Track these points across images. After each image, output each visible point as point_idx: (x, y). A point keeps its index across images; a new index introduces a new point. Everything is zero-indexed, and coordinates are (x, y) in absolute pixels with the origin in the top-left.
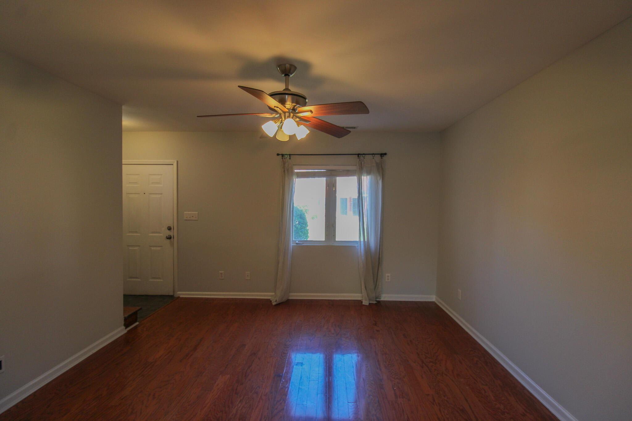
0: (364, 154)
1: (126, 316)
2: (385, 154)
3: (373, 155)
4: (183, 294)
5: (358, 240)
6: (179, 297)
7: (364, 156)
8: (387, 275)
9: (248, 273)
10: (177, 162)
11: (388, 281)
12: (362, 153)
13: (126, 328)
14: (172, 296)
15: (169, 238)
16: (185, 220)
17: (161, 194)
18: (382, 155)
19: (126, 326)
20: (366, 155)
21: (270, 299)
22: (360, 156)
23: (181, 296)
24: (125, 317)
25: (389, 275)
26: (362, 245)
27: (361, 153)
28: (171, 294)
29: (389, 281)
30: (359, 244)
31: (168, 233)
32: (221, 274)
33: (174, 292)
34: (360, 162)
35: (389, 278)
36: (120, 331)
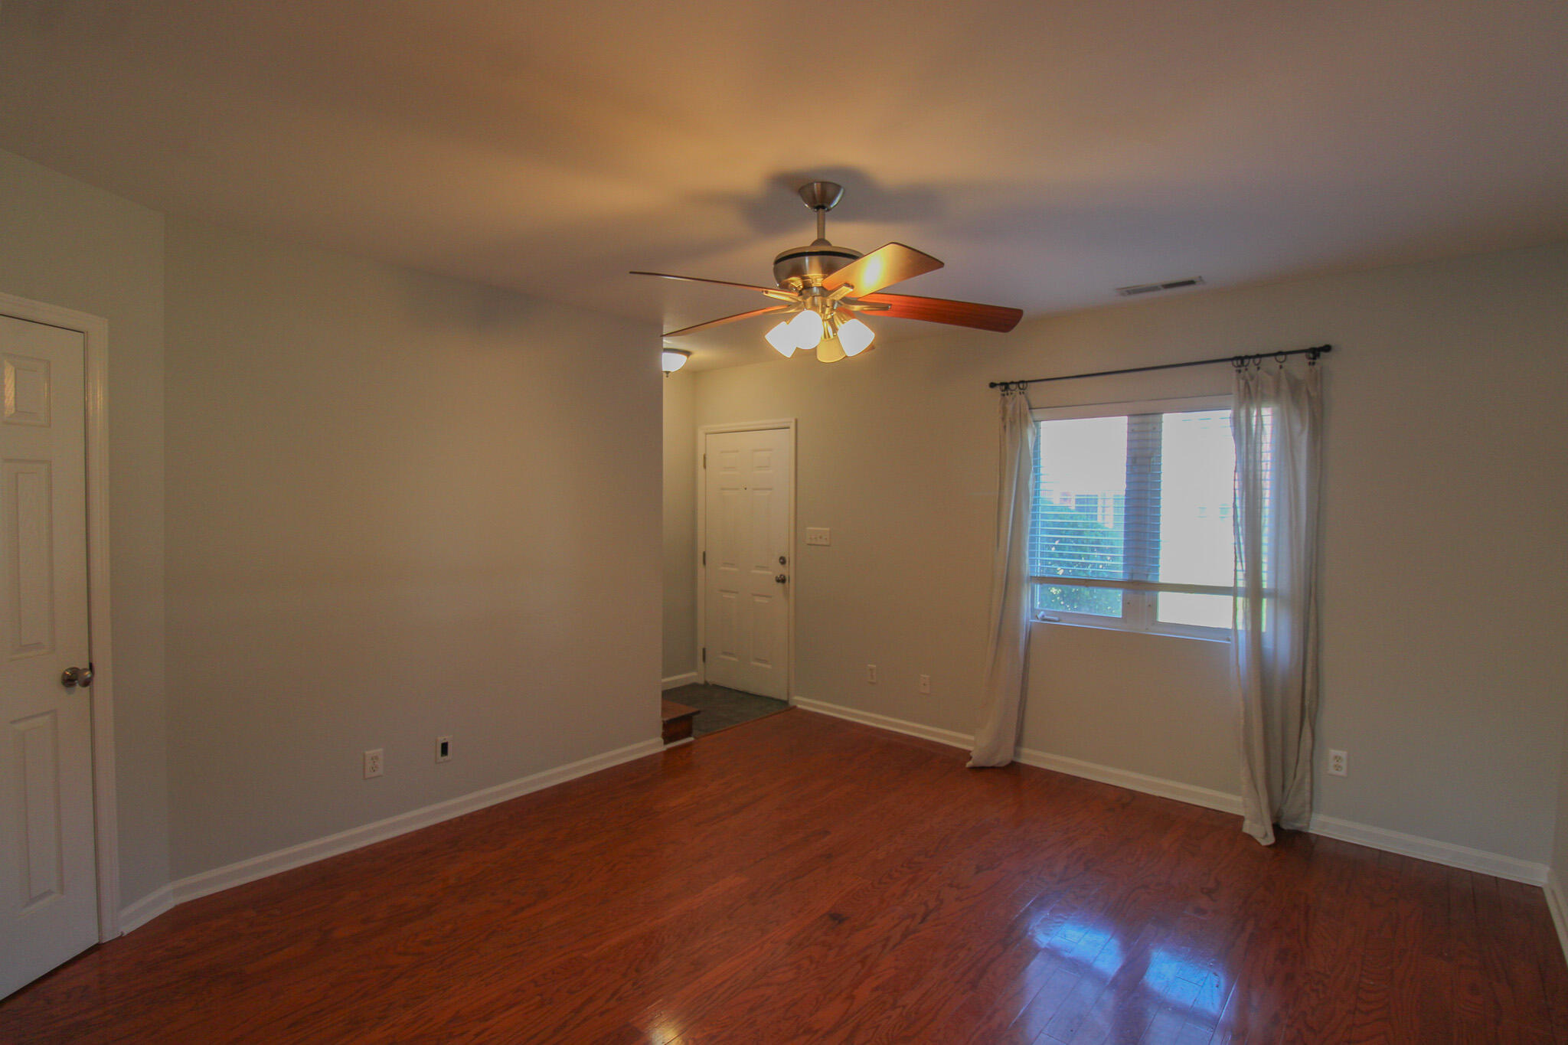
0: (1258, 356)
1: (665, 719)
2: (1327, 348)
3: (1281, 358)
4: (803, 702)
5: (1230, 626)
6: (795, 707)
7: (1257, 360)
8: (1333, 752)
9: (924, 678)
10: (796, 421)
11: (1336, 772)
12: (1254, 353)
13: (666, 743)
14: (786, 703)
15: (782, 580)
16: (808, 545)
17: (770, 489)
18: (1315, 353)
19: (668, 738)
20: (1263, 359)
21: (970, 752)
22: (1246, 361)
23: (799, 706)
24: (663, 721)
25: (1343, 754)
26: (1240, 644)
27: (1250, 354)
28: (784, 698)
29: (1342, 773)
30: (1232, 637)
31: (781, 570)
32: (871, 670)
33: (788, 694)
34: (1242, 382)
35: (1344, 764)
36: (653, 745)
